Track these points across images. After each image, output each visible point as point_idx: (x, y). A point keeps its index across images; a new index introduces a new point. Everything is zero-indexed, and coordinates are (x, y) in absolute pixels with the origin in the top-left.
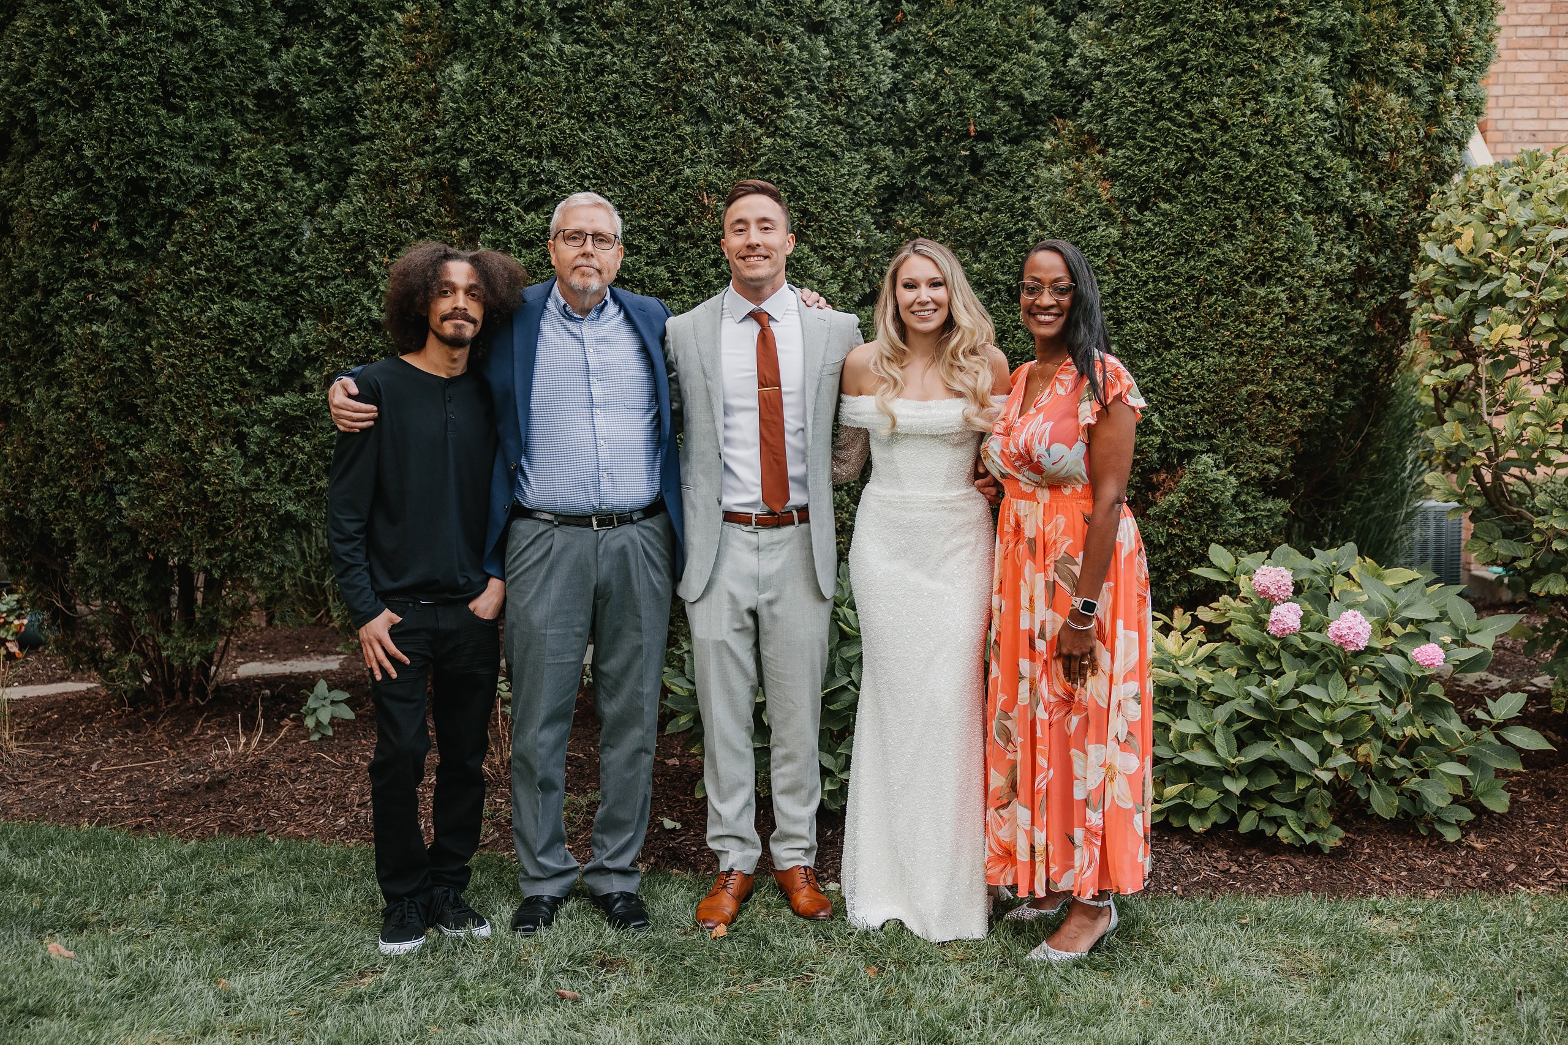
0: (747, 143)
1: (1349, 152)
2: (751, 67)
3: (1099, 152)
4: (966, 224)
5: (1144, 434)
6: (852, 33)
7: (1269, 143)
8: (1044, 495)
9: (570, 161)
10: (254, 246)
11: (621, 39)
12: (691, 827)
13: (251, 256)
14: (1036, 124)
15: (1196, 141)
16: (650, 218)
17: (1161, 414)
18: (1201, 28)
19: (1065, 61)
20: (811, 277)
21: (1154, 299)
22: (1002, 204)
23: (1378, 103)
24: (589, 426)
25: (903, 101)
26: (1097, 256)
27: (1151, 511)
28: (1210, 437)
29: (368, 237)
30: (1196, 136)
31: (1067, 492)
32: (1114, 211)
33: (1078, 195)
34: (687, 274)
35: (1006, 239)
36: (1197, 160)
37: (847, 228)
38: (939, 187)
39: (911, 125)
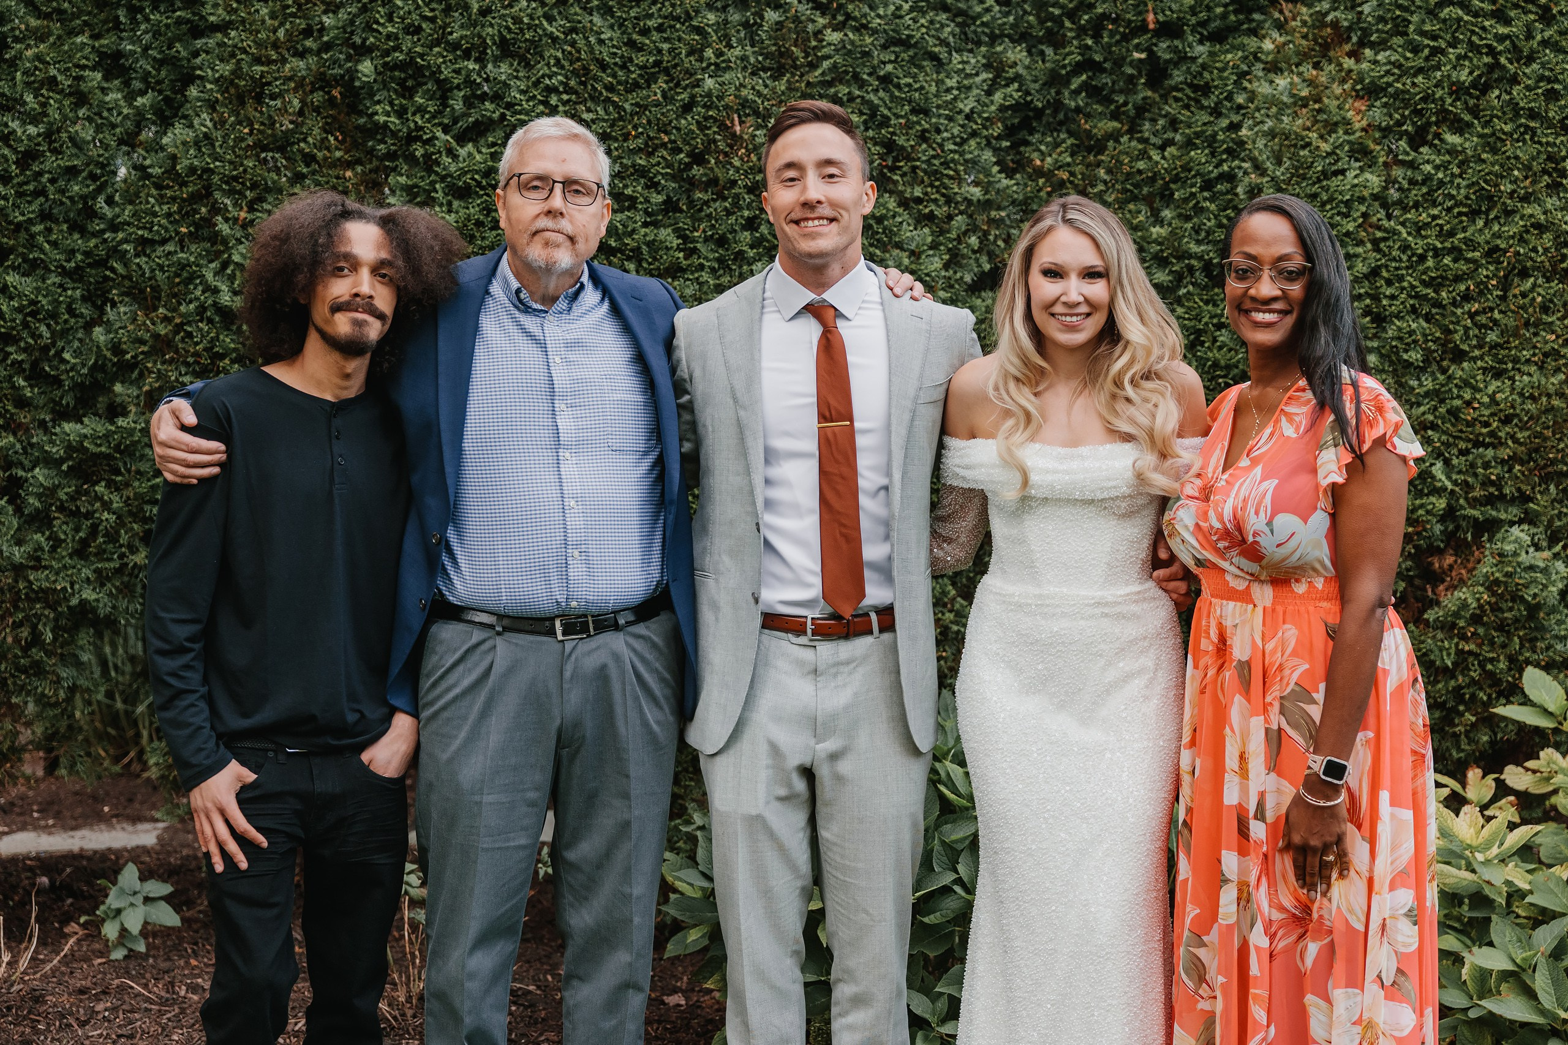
0: (802, 40)
3: (1350, 55)
4: (1141, 165)
5: (1419, 494)
8: (1264, 595)
9: (528, 66)
10: (41, 192)
13: (35, 207)
14: (1250, 11)
15: (1501, 39)
16: (650, 154)
17: (1447, 462)
20: (899, 246)
21: (1436, 284)
22: (1198, 135)
24: (553, 478)
26: (1346, 216)
27: (1430, 615)
28: (1524, 498)
29: (216, 179)
30: (1502, 30)
31: (1300, 588)
32: (1372, 146)
33: (1316, 122)
34: (706, 240)
35: (1202, 189)
36: (1504, 67)
37: (955, 171)
38: (1099, 108)
39: (1057, 12)
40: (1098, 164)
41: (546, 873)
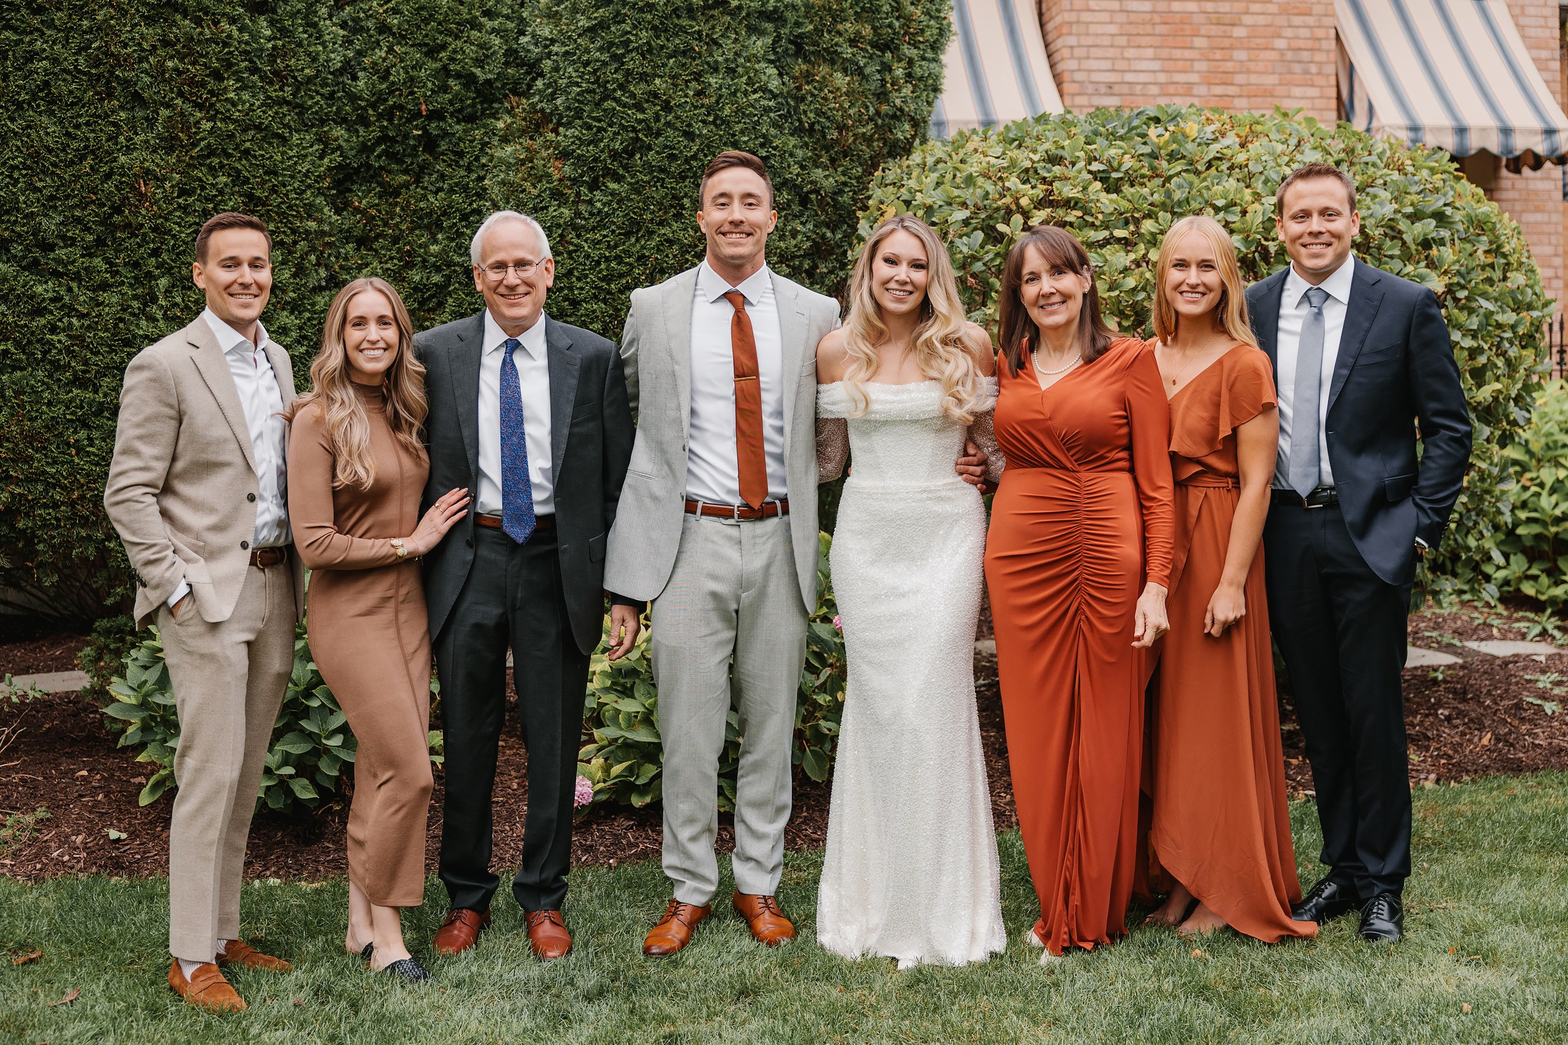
0: (186, 128)
1: (797, 131)
2: (189, 50)
3: (552, 131)
4: (422, 205)
6: (299, 11)
7: (714, 123)
11: (51, 25)
12: (138, 836)
14: (492, 102)
15: (640, 121)
16: (84, 209)
18: (641, 10)
19: (517, 39)
21: (607, 279)
22: (457, 184)
23: (824, 81)
25: (355, 78)
30: (640, 116)
32: (566, 191)
33: (530, 175)
34: (125, 264)
35: (461, 220)
36: (641, 139)
37: (298, 212)
38: (394, 167)
39: (363, 104)
40: (396, 204)
41: (34, 697)
